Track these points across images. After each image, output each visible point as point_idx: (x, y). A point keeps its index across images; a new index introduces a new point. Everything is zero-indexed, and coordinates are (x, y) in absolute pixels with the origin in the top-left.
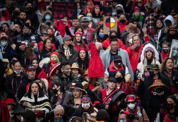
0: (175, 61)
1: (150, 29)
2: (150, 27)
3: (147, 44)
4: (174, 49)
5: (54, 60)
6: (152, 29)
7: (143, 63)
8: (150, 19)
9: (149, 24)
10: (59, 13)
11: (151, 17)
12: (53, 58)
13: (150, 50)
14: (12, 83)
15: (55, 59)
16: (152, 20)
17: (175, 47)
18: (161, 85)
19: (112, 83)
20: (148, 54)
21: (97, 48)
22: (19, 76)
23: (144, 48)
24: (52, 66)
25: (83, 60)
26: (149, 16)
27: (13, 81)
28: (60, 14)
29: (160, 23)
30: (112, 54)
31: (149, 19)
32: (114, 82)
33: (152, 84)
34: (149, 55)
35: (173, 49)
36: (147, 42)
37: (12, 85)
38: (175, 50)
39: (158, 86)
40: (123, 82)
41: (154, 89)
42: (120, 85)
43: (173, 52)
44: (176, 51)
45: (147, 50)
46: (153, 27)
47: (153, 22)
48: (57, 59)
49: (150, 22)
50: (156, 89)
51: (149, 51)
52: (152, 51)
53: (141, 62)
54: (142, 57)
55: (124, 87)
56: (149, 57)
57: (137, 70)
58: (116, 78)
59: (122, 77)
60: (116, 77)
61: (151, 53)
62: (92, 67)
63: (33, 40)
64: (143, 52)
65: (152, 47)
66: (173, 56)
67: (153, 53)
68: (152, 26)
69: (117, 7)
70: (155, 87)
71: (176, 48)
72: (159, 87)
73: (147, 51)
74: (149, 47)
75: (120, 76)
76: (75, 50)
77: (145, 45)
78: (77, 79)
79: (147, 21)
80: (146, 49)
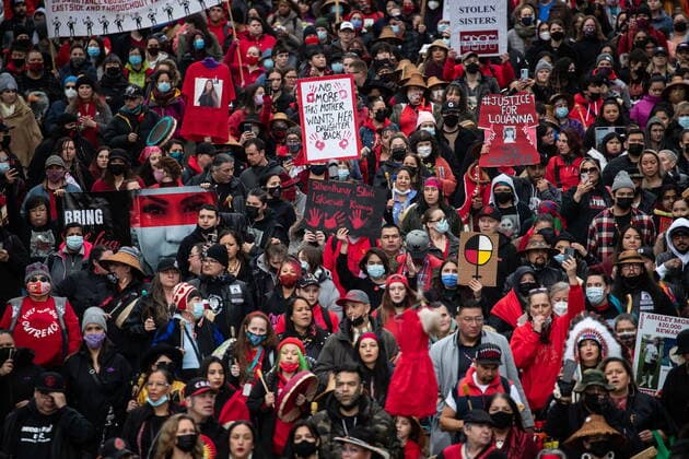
0: (651, 377)
1: (604, 256)
2: (605, 250)
3: (580, 319)
4: (646, 342)
5: (291, 364)
6: (609, 254)
8: (605, 227)
9: (600, 239)
10: (326, 215)
11: (605, 220)
12: (289, 355)
13: (590, 337)
14: (139, 436)
15: (295, 358)
16: (610, 228)
17: (648, 336)
18: (608, 433)
19: (486, 429)
20: (584, 349)
21: (426, 327)
22: (161, 413)
23: (573, 334)
24: (284, 383)
25: (371, 367)
26: (602, 216)
27: (142, 430)
28: (328, 218)
29: (632, 239)
30: (461, 347)
31: (600, 225)
32: (490, 425)
33: (580, 427)
34: (590, 354)
35: (643, 340)
36: (582, 314)
37: (139, 445)
38: (649, 346)
39: (598, 435)
40: (515, 429)
41: (585, 443)
42: (503, 438)
43: (642, 351)
44: (652, 349)
45: (581, 338)
46: (612, 249)
47: (611, 234)
48: (299, 359)
49: (604, 235)
50: (592, 444)
51: (588, 342)
52: (597, 342)
55: (517, 442)
56: (589, 358)
58: (492, 416)
59: (511, 412)
60: (492, 412)
61: (594, 349)
62: (401, 386)
63: (236, 296)
64: (570, 343)
65: (598, 330)
66: (646, 363)
67: (601, 346)
68: (608, 245)
69: (497, 185)
70: (587, 438)
71: (651, 339)
72: (601, 439)
73: (582, 341)
74: (588, 330)
75: (504, 408)
76: (387, 335)
77: (574, 323)
78: (382, 424)
79: (593, 231)
80: (579, 335)
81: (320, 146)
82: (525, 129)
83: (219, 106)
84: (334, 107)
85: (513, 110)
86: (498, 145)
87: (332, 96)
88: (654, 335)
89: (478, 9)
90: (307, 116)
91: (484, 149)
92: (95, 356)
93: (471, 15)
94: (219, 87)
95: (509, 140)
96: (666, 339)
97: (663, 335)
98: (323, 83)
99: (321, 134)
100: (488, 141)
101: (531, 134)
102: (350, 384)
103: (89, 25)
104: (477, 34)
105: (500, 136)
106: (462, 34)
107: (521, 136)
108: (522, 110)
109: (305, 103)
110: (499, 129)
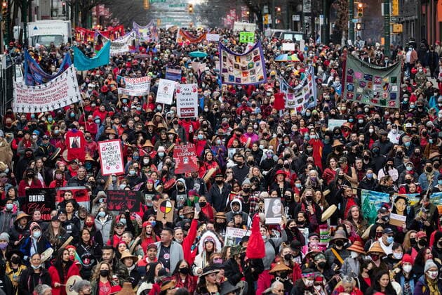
3: (206, 232)
4: (229, 239)
7: (202, 256)
13: (210, 240)
14: (29, 281)
17: (230, 237)
20: (207, 245)
22: (37, 272)
34: (209, 247)
37: (29, 285)
38: (230, 241)
43: (227, 243)
45: (206, 240)
51: (209, 242)
52: (212, 242)
53: (200, 255)
54: (201, 249)
56: (209, 249)
57: (194, 264)
61: (212, 244)
64: (201, 242)
65: (213, 237)
67: (214, 244)
73: (206, 242)
74: (208, 237)
77: (203, 233)
81: (108, 168)
82: (192, 158)
83: (80, 147)
84: (113, 153)
85: (186, 150)
86: (181, 165)
87: (112, 148)
88: (232, 236)
89: (187, 100)
90: (103, 156)
91: (176, 167)
92: (4, 253)
93: (185, 102)
94: (79, 140)
95: (186, 162)
96: (237, 238)
97: (236, 236)
98: (108, 143)
99: (108, 164)
100: (177, 164)
101: (195, 160)
102: (107, 254)
103: (30, 109)
104: (187, 109)
105: (182, 161)
106: (181, 109)
107: (190, 161)
108: (190, 150)
109: (101, 151)
110: (182, 159)
